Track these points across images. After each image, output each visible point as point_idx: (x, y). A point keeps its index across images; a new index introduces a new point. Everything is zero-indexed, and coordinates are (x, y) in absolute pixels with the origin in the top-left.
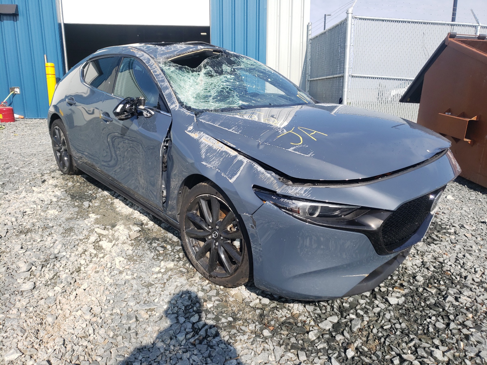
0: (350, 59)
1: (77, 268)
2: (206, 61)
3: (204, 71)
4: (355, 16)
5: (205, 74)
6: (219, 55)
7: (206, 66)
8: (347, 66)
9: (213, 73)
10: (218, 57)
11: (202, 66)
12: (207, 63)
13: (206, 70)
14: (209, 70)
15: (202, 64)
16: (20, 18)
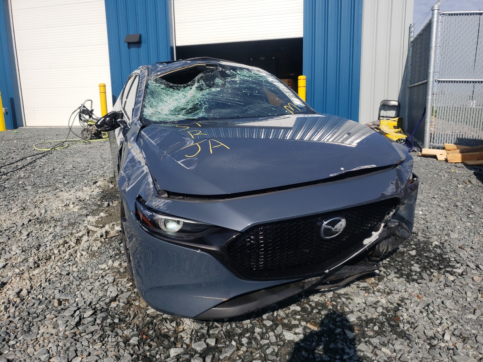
0: (435, 61)
1: (48, 256)
2: (200, 75)
3: (196, 85)
4: (443, 12)
5: (197, 88)
6: (214, 69)
7: (199, 81)
8: (431, 70)
9: (205, 87)
10: (212, 71)
11: (197, 80)
12: (202, 77)
13: (199, 84)
14: (201, 84)
15: (196, 78)
16: (143, 45)
